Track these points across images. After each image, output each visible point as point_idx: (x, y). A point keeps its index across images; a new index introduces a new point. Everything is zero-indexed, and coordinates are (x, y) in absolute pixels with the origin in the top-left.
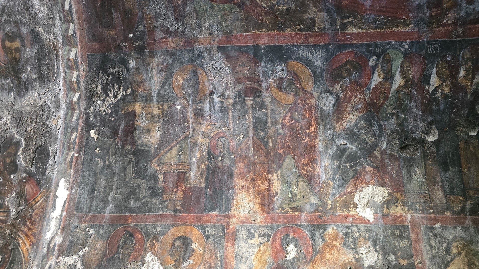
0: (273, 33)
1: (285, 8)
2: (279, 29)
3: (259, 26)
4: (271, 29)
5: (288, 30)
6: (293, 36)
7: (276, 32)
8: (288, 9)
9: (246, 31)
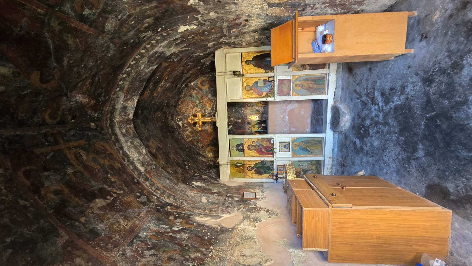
0: (80, 28)
1: (69, 35)
2: (76, 28)
3: (84, 33)
4: (80, 29)
5: (73, 26)
6: (73, 23)
7: (79, 28)
8: (68, 34)
9: (90, 34)
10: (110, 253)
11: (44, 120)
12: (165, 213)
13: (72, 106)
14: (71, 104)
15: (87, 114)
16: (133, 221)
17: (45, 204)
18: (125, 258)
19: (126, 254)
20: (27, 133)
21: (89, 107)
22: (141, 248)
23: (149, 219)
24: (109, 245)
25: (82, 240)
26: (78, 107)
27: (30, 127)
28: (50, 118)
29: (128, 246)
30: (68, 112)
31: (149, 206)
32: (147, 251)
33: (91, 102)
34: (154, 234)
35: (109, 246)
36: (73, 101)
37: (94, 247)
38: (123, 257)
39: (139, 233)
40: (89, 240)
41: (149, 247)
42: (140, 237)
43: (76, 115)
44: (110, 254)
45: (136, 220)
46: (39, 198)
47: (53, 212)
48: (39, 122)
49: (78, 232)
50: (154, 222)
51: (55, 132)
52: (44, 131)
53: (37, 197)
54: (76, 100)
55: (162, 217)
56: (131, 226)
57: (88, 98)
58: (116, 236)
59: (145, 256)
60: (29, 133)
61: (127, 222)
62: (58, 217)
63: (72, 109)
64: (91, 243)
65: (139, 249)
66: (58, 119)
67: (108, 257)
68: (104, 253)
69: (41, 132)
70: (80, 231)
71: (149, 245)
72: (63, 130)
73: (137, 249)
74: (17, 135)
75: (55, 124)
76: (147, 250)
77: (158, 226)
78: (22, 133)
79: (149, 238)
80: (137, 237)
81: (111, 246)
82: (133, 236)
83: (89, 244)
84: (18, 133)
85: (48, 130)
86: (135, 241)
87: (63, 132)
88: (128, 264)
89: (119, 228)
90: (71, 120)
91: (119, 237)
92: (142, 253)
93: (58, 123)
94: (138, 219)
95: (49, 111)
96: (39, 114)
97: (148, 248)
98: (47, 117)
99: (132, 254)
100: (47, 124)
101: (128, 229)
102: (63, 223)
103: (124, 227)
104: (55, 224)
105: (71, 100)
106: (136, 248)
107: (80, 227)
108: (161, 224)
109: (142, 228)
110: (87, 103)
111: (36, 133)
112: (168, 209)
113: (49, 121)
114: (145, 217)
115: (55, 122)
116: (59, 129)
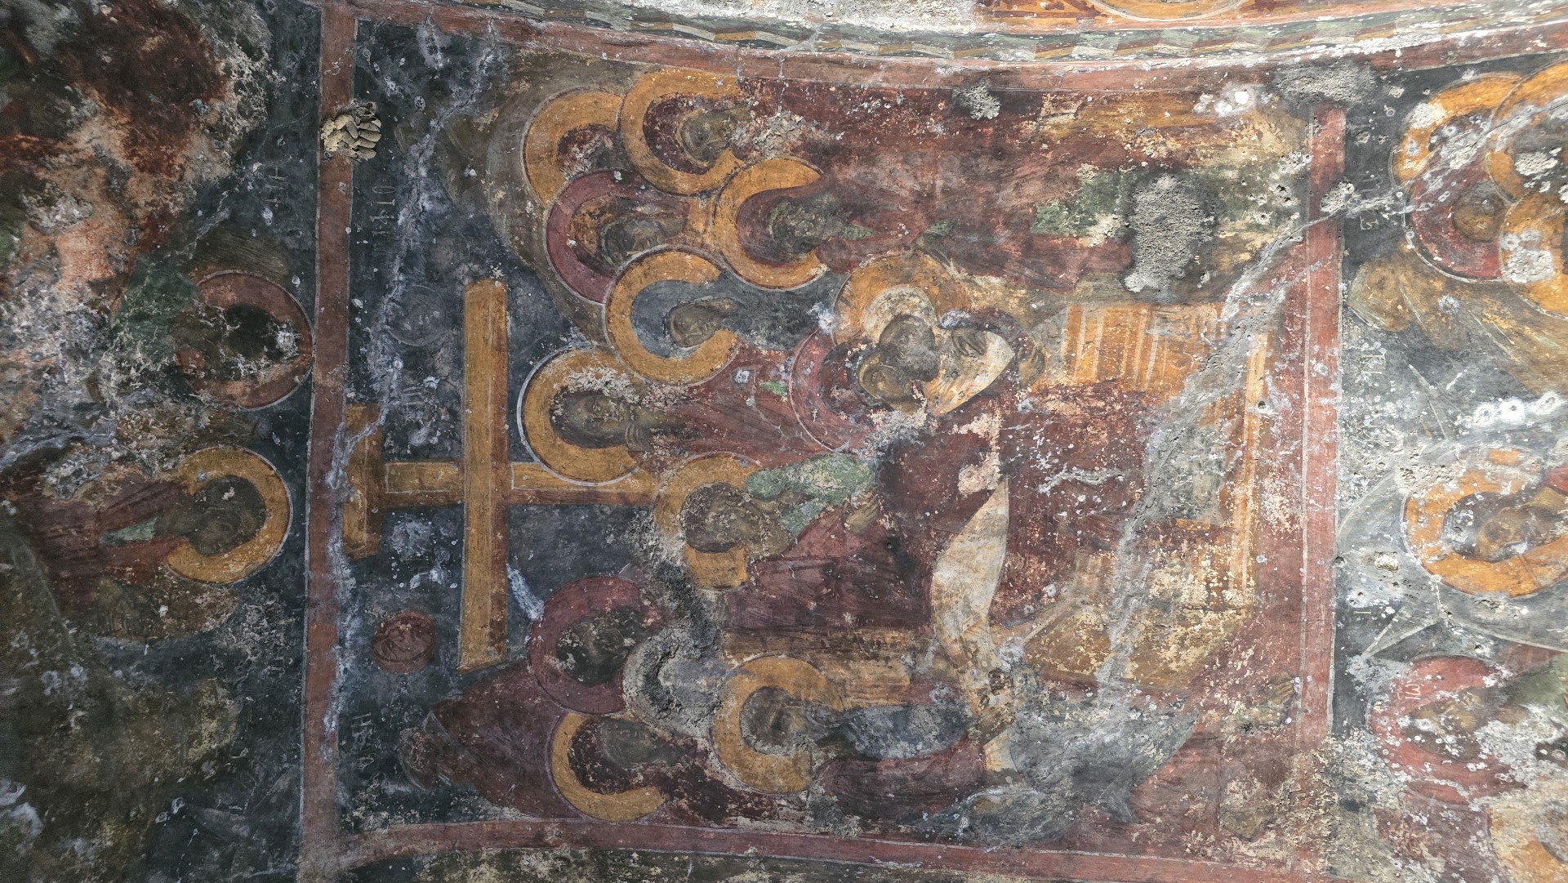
10: (1272, 835)
11: (261, 579)
12: (1431, 227)
13: (146, 376)
14: (124, 387)
15: (227, 183)
16: (1241, 520)
17: (801, 820)
18: (1383, 828)
19: (1373, 799)
20: (341, 678)
21: (152, 167)
22: (1438, 708)
23: (1338, 401)
24: (1233, 786)
25: (1092, 847)
26: (152, 307)
27: (298, 661)
28: (247, 538)
29: (1339, 733)
30: (204, 396)
31: (1256, 257)
32: (1495, 728)
33: (98, 159)
34: (1462, 538)
35: (1236, 795)
36: (93, 383)
37: (1173, 845)
38: (1369, 825)
39: (1342, 584)
40: (1117, 826)
41: (1489, 681)
42: (1375, 619)
43: (233, 313)
44: (1280, 843)
45: (1259, 492)
46: (752, 814)
47: (864, 825)
48: (270, 614)
49: (1038, 829)
50: (1390, 408)
51: (358, 496)
52: (342, 573)
53: (743, 821)
54: (75, 352)
55: (1429, 295)
56: (1255, 570)
57: (49, 202)
58: (1226, 709)
59: (1506, 769)
60: (344, 665)
61: (1213, 557)
62: (903, 828)
63: (168, 370)
64: (1144, 836)
65: (1424, 725)
66: (257, 469)
67: (1281, 864)
68: (1243, 849)
69: (343, 596)
70: (1042, 818)
71: (1484, 668)
72: (352, 429)
73: (1412, 731)
74: (345, 731)
75: (301, 493)
76: (1496, 715)
77: (1456, 433)
78: (339, 706)
79: (1447, 589)
80: (1355, 632)
81: (1250, 786)
82: (1319, 640)
83: (1140, 847)
84: (331, 724)
85: (334, 547)
86: (1357, 666)
87: (368, 430)
88: (1420, 859)
89: (1198, 641)
90: (276, 355)
91: (1249, 704)
92: (1472, 750)
93: (290, 463)
94: (1263, 472)
95: (183, 562)
96: (210, 625)
97: (1488, 695)
98: (235, 566)
99: (1404, 777)
100: (293, 548)
101: (1253, 609)
102: (945, 840)
103: (1221, 607)
104: (924, 866)
105: (82, 408)
106: (1405, 722)
107: (1020, 804)
108: (1461, 401)
109: (1340, 531)
110: (108, 214)
111: (350, 626)
112: (1435, 139)
113: (267, 544)
114: (1297, 404)
115: (277, 492)
116: (341, 458)
